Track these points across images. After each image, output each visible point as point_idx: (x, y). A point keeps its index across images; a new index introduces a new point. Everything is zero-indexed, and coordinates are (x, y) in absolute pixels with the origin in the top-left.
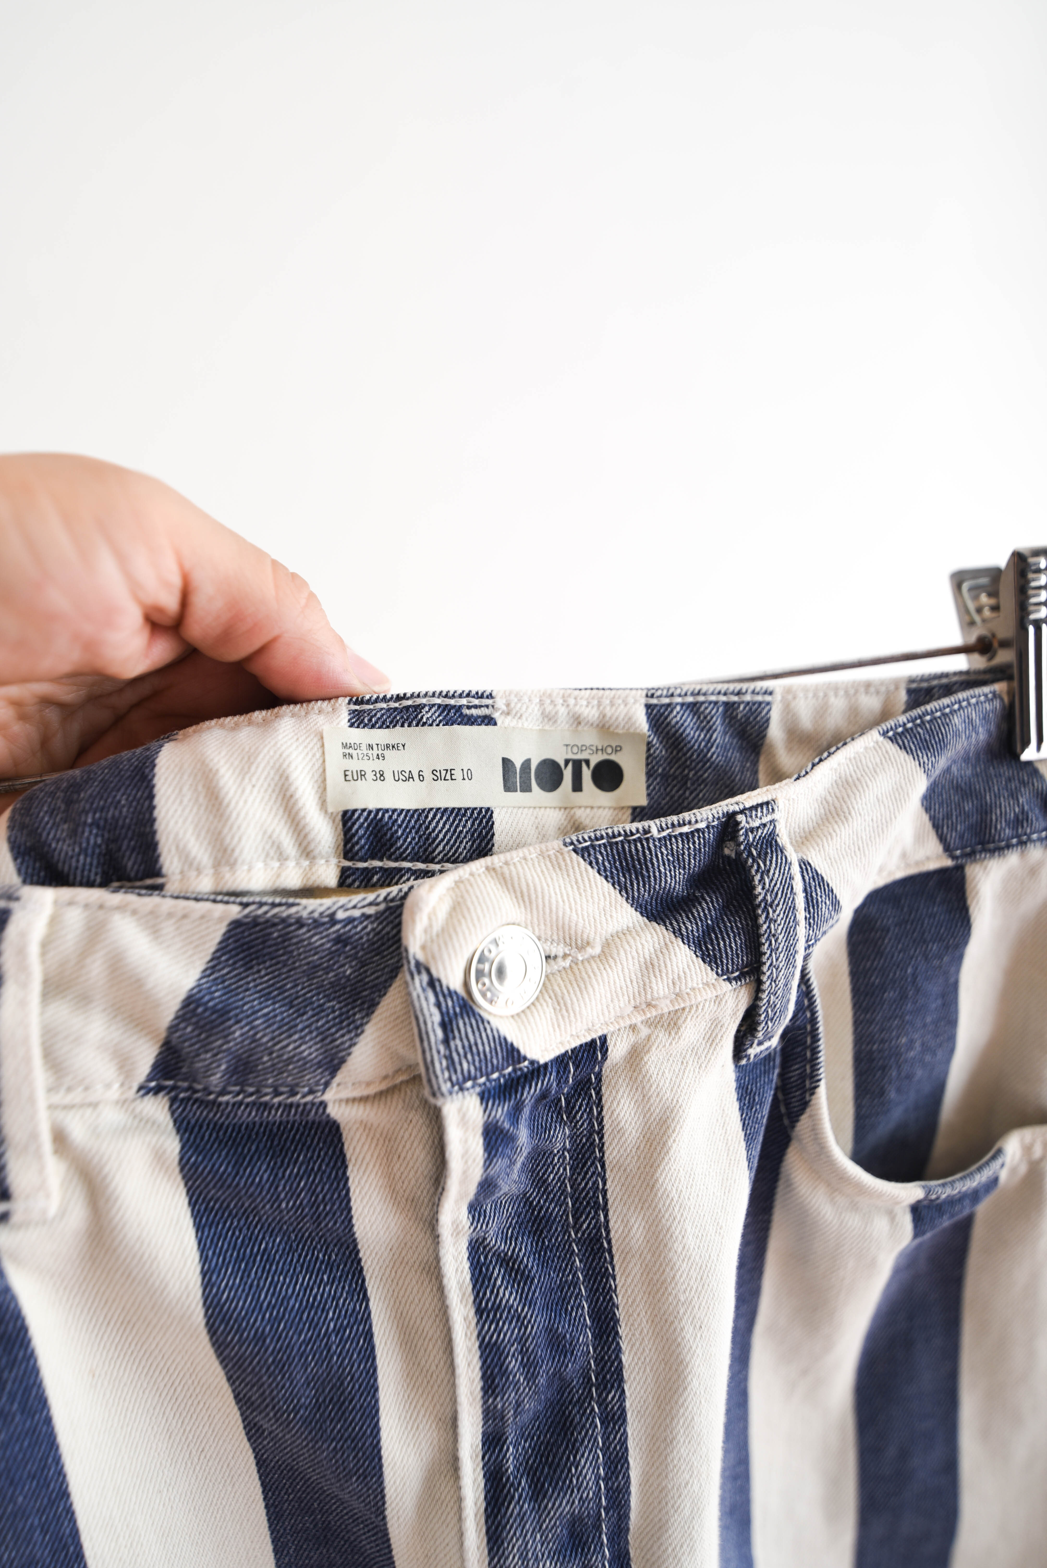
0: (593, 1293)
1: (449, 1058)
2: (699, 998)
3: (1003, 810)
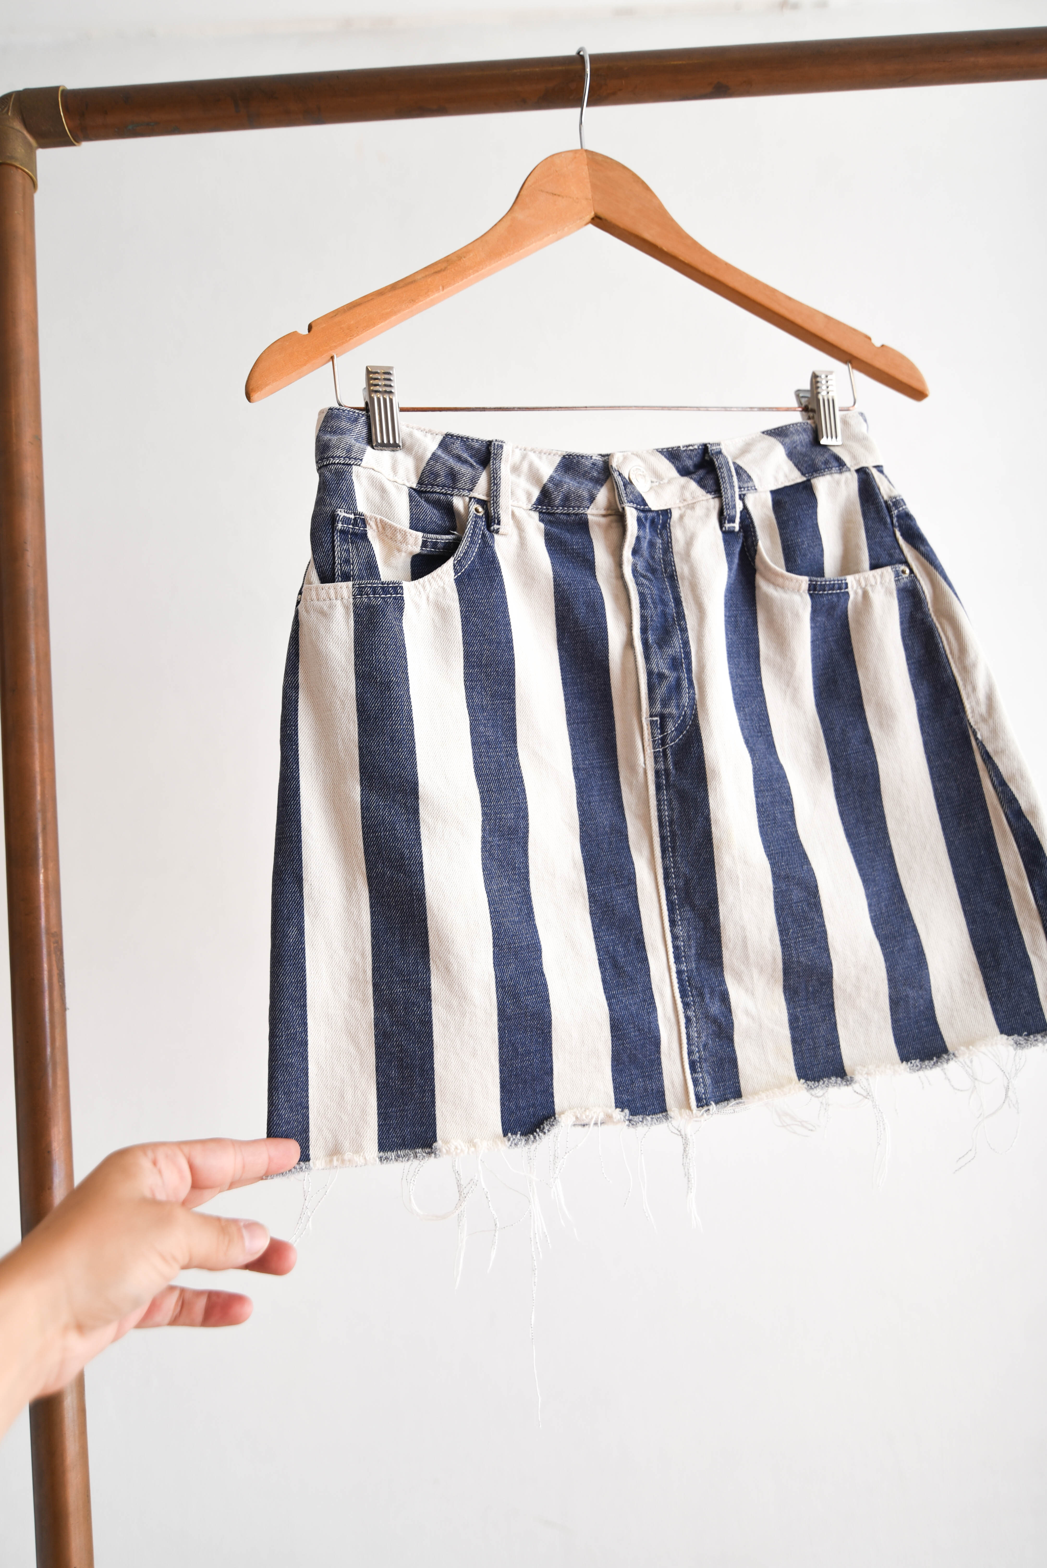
0: (673, 592)
1: (626, 493)
2: (701, 499)
3: (819, 460)
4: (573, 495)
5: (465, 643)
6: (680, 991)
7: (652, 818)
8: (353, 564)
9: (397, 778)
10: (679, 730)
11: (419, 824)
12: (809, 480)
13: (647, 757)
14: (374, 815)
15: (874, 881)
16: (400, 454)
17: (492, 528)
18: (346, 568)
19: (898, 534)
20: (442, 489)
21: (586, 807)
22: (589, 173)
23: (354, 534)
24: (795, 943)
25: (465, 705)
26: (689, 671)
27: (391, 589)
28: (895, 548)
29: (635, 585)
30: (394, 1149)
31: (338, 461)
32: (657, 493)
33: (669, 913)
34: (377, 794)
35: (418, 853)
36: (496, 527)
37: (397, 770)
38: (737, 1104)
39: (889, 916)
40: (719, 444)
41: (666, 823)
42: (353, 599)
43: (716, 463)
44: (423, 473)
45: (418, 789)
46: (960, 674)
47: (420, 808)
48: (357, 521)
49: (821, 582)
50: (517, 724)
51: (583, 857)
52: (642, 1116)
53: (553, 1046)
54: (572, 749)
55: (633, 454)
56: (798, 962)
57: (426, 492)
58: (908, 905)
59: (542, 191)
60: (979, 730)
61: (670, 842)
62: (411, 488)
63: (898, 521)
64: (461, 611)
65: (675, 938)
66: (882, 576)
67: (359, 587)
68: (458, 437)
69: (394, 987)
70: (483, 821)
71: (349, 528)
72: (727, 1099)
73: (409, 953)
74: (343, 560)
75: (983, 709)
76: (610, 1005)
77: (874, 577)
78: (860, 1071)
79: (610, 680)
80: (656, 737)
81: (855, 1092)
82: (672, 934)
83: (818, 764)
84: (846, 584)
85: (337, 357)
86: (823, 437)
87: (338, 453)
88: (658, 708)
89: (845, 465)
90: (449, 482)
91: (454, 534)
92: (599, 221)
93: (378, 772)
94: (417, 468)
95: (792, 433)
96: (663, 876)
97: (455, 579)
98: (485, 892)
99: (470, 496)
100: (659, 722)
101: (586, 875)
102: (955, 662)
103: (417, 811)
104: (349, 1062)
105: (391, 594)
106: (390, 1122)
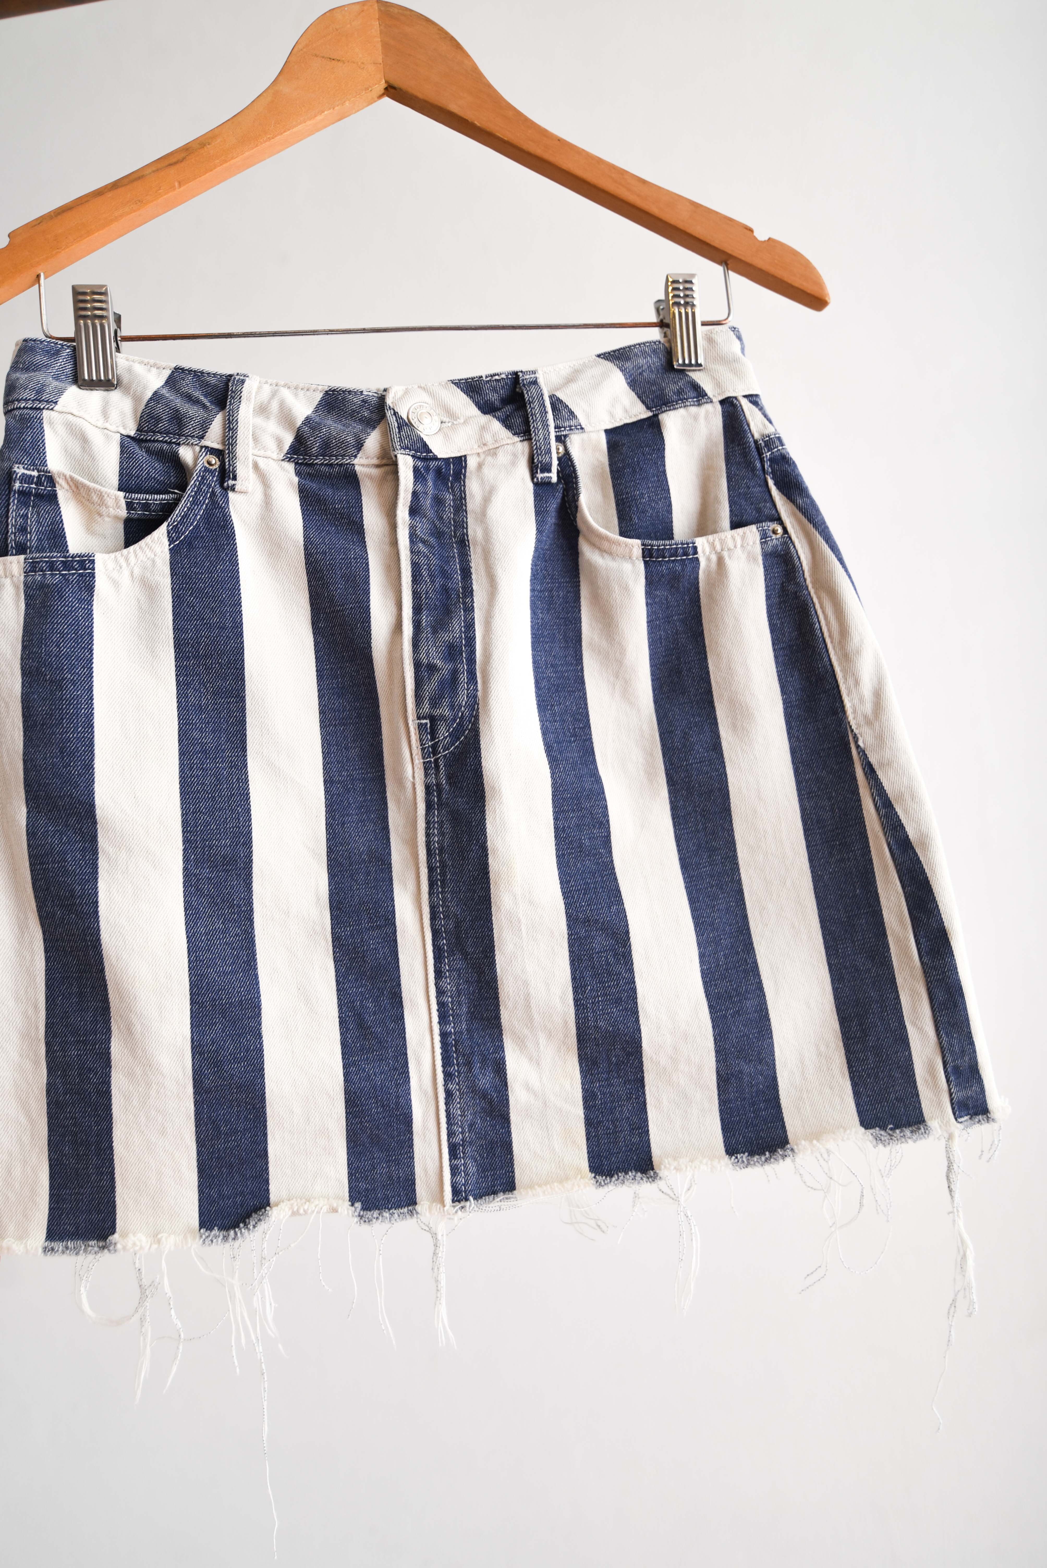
1: (400, 438)
2: (505, 443)
3: (671, 388)
4: (334, 441)
5: (176, 629)
6: (442, 1058)
7: (419, 844)
8: (30, 533)
9: (67, 798)
10: (454, 736)
11: (98, 854)
12: (656, 416)
13: (416, 768)
14: (41, 843)
15: (712, 924)
16: (115, 396)
17: (226, 484)
18: (21, 538)
19: (771, 483)
20: (165, 437)
21: (338, 829)
22: (381, 31)
23: (39, 496)
24: (593, 1003)
25: (175, 705)
26: (472, 661)
27: (75, 563)
28: (765, 501)
29: (409, 553)
30: (65, 1238)
31: (24, 404)
32: (446, 437)
33: (435, 961)
34: (47, 817)
35: (93, 890)
36: (231, 482)
37: (67, 789)
38: (507, 1198)
39: (725, 970)
40: (534, 372)
41: (435, 850)
42: (25, 576)
43: (526, 396)
44: (141, 417)
45: (95, 812)
46: (840, 664)
47: (99, 835)
48: (41, 479)
49: (660, 546)
50: (247, 728)
51: (330, 891)
52: (379, 1212)
53: (267, 1124)
54: (324, 758)
55: (420, 387)
56: (596, 1027)
57: (146, 441)
58: (755, 955)
59: (316, 56)
60: (861, 736)
61: (440, 874)
62: (128, 436)
63: (771, 466)
64: (172, 589)
65: (440, 992)
66: (743, 537)
67: (32, 562)
68: (190, 371)
69: (68, 1048)
70: (185, 850)
71: (31, 488)
72: (495, 1193)
73: (88, 1008)
74: (18, 529)
75: (868, 708)
76: (346, 1075)
77: (735, 539)
78: (668, 1166)
79: (374, 672)
80: (424, 745)
81: (660, 1190)
82: (437, 988)
83: (650, 775)
84: (695, 548)
86: (677, 359)
87: (25, 395)
88: (426, 708)
89: (706, 395)
90: (173, 428)
91: (175, 493)
92: (393, 91)
93: (44, 791)
94: (135, 411)
95: (636, 355)
96: (429, 916)
97: (170, 549)
98: (185, 936)
99: (200, 444)
100: (429, 725)
101: (331, 913)
102: (834, 648)
103: (95, 838)
104: (19, 1132)
105: (76, 569)
106: (63, 1205)
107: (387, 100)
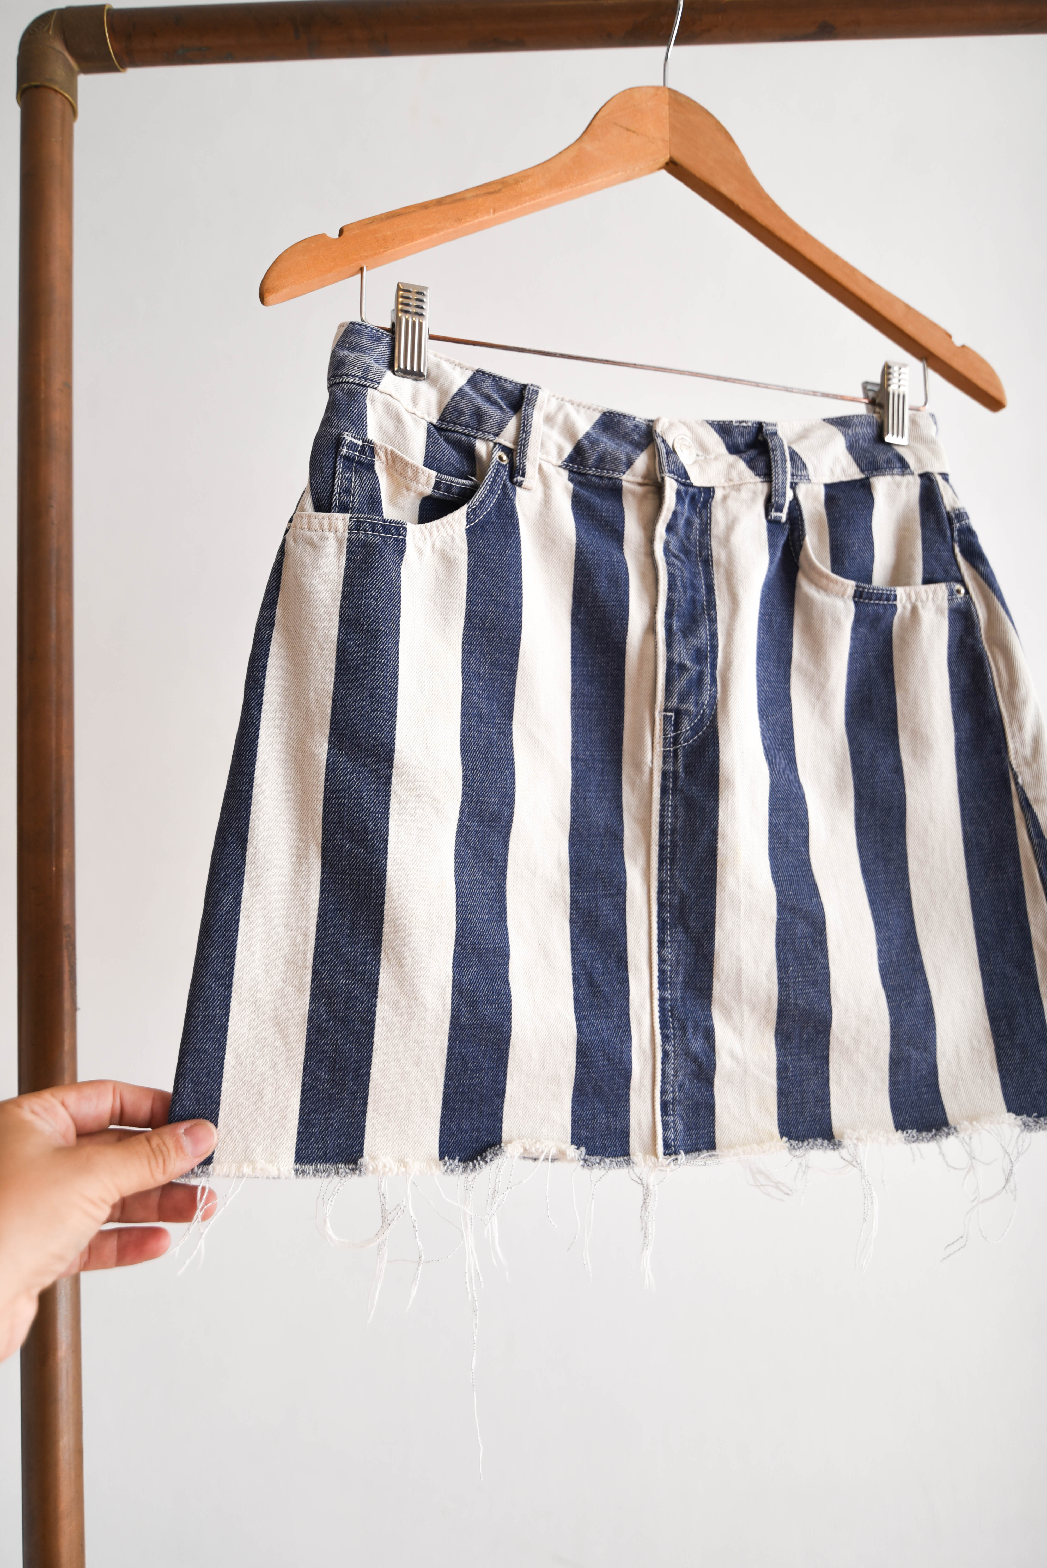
0: (706, 578)
1: (668, 462)
2: (748, 481)
3: (882, 457)
4: (609, 457)
5: (469, 601)
6: (660, 1021)
7: (653, 823)
8: (353, 496)
9: (372, 740)
10: (695, 730)
11: (390, 796)
12: (867, 479)
13: (655, 755)
14: (340, 778)
15: (887, 925)
16: (423, 385)
17: (515, 479)
18: (345, 498)
19: (957, 550)
20: (464, 430)
21: (581, 802)
22: (670, 114)
23: (360, 463)
24: (794, 982)
25: (460, 670)
26: (714, 666)
27: (392, 528)
28: (952, 565)
29: (665, 564)
30: (313, 1162)
31: (352, 380)
32: (701, 468)
33: (659, 932)
34: (347, 755)
35: (384, 828)
36: (519, 479)
37: (372, 731)
38: (710, 1156)
39: (898, 966)
40: (775, 425)
41: (668, 831)
42: (349, 533)
43: (770, 444)
44: (446, 408)
45: (393, 756)
46: (1007, 710)
47: (393, 778)
48: (365, 448)
49: (869, 589)
50: (515, 700)
51: (570, 858)
52: (600, 1158)
53: (508, 1065)
54: (573, 737)
55: (680, 422)
56: (795, 1004)
57: (446, 430)
58: (921, 956)
59: (616, 124)
60: (1021, 774)
61: (670, 853)
62: (432, 424)
63: (958, 535)
64: (468, 564)
65: (662, 960)
66: (935, 592)
67: (356, 521)
68: (490, 375)
69: (337, 977)
70: (463, 802)
71: (355, 455)
72: (698, 1150)
73: (359, 940)
74: (343, 490)
75: (1028, 751)
76: (579, 1027)
77: (927, 593)
78: (850, 1136)
79: (624, 665)
80: (668, 735)
81: (842, 1158)
82: (659, 956)
83: (840, 788)
84: (895, 596)
85: (367, 270)
86: (888, 434)
87: (354, 372)
88: (674, 702)
89: (909, 467)
90: (473, 422)
91: (472, 480)
92: (674, 167)
93: (350, 730)
94: (440, 402)
95: (855, 424)
96: (657, 890)
97: (466, 529)
98: (454, 882)
99: (495, 441)
100: (673, 718)
101: (571, 878)
102: (1003, 697)
103: (389, 780)
104: (274, 1057)
105: (392, 534)
106: (312, 1130)
107: (664, 173)
